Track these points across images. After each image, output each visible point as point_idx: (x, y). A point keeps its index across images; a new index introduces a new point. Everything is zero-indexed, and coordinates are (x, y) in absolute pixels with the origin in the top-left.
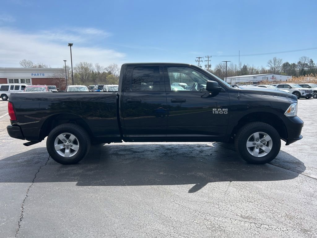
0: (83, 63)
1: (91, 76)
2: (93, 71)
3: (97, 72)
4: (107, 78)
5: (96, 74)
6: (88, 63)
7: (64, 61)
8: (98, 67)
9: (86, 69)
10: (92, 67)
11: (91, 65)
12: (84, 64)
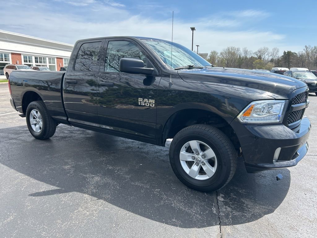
0: (230, 48)
1: (237, 61)
2: (240, 56)
3: (244, 56)
4: (254, 63)
5: (243, 59)
6: (236, 48)
7: (197, 46)
8: (246, 52)
9: (233, 54)
10: (240, 52)
11: (238, 50)
12: (232, 49)
